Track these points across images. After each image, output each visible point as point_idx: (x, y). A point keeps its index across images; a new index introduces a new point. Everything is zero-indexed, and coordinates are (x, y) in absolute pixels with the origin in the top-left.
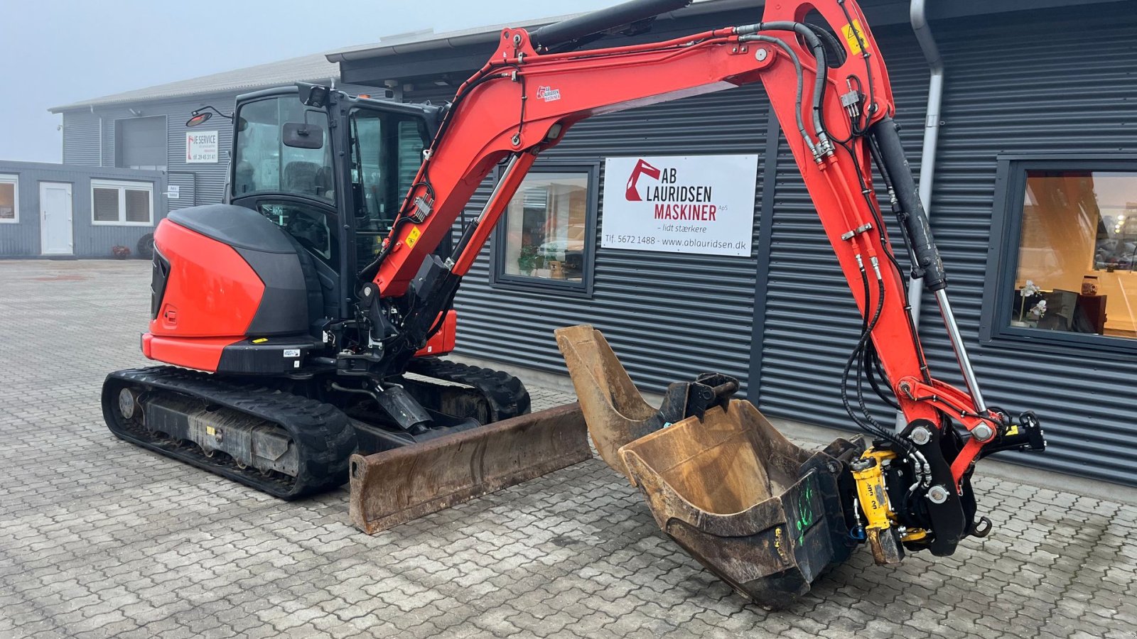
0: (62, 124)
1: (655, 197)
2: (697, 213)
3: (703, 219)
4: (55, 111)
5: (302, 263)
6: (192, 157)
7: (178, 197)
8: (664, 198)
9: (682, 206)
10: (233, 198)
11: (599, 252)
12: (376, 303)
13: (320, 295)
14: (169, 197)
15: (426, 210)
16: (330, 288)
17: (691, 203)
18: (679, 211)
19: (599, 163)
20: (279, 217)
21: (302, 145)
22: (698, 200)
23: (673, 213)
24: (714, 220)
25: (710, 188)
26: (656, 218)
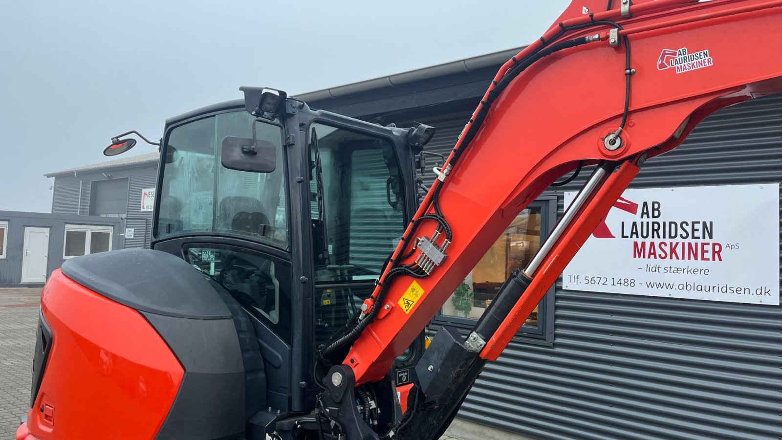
0: (53, 185)
1: (632, 233)
2: (693, 252)
3: (703, 259)
4: (49, 176)
5: (239, 331)
6: (145, 207)
7: (133, 237)
8: (645, 235)
9: (671, 244)
10: (154, 240)
11: (559, 294)
12: (350, 397)
13: (262, 375)
14: (126, 237)
15: (437, 257)
16: (277, 365)
17: (684, 240)
18: (667, 249)
19: (556, 198)
20: (209, 263)
21: (248, 167)
22: (693, 237)
23: (658, 252)
24: (720, 259)
25: (711, 223)
26: (635, 257)
